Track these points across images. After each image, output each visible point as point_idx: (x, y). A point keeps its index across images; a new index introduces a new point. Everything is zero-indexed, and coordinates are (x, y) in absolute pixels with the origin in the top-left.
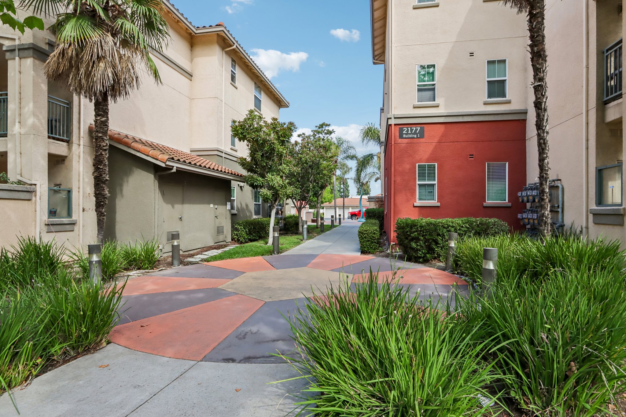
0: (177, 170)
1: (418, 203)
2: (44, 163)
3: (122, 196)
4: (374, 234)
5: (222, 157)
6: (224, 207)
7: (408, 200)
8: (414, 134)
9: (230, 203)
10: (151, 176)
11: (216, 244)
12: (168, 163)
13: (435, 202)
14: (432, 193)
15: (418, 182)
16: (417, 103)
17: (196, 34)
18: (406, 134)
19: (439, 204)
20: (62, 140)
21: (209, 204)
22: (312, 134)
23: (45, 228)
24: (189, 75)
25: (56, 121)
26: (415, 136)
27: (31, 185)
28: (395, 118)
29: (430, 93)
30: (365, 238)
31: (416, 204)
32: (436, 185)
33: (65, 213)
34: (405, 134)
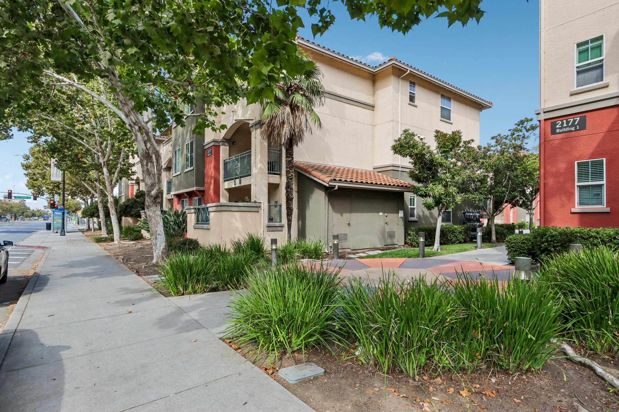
0: (338, 188)
1: (577, 208)
2: (266, 190)
3: (309, 208)
4: (524, 243)
5: (399, 171)
6: (396, 215)
7: (563, 206)
8: (571, 126)
9: (402, 211)
10: (323, 193)
11: (386, 247)
12: (330, 183)
13: (603, 207)
14: (598, 196)
15: (577, 184)
16: (575, 89)
17: (374, 72)
18: (560, 128)
19: (608, 210)
20: (277, 174)
21: (379, 212)
22: (509, 133)
23: (266, 229)
24: (372, 107)
25: (275, 162)
26: (573, 129)
27: (259, 203)
28: (545, 112)
29: (595, 73)
30: (512, 247)
31: (573, 210)
32: (605, 185)
33: (278, 220)
34: (558, 128)
